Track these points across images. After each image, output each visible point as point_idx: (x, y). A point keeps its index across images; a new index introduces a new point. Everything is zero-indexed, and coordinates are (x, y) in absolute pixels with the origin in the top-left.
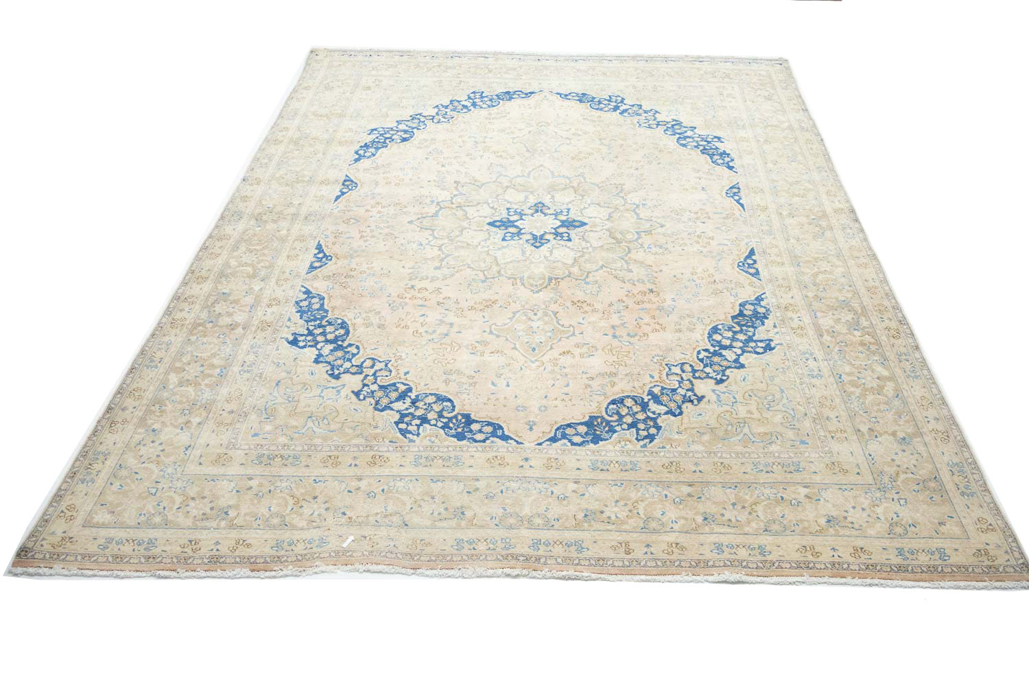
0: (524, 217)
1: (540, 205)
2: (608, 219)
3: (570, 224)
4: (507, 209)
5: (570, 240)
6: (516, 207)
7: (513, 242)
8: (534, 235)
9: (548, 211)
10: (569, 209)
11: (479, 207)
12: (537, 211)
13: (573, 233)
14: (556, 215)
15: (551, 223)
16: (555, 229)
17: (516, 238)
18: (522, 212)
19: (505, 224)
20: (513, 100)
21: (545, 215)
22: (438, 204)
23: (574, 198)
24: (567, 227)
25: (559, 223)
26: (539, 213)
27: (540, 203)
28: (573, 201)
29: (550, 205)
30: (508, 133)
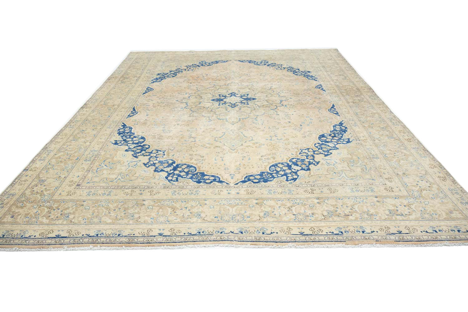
0: (240, 102)
1: (233, 106)
2: (201, 102)
3: (219, 100)
4: (248, 104)
5: (219, 95)
6: (245, 105)
7: (244, 94)
8: (235, 96)
9: (229, 104)
10: (219, 105)
11: (262, 105)
12: (234, 104)
13: (218, 97)
14: (225, 103)
15: (227, 100)
16: (226, 98)
17: (242, 95)
18: (241, 103)
19: (248, 99)
20: (259, 173)
21: (230, 103)
22: (283, 105)
23: (216, 110)
24: (220, 99)
25: (224, 100)
26: (233, 103)
27: (233, 107)
28: (217, 109)
29: (228, 107)
30: (257, 143)
